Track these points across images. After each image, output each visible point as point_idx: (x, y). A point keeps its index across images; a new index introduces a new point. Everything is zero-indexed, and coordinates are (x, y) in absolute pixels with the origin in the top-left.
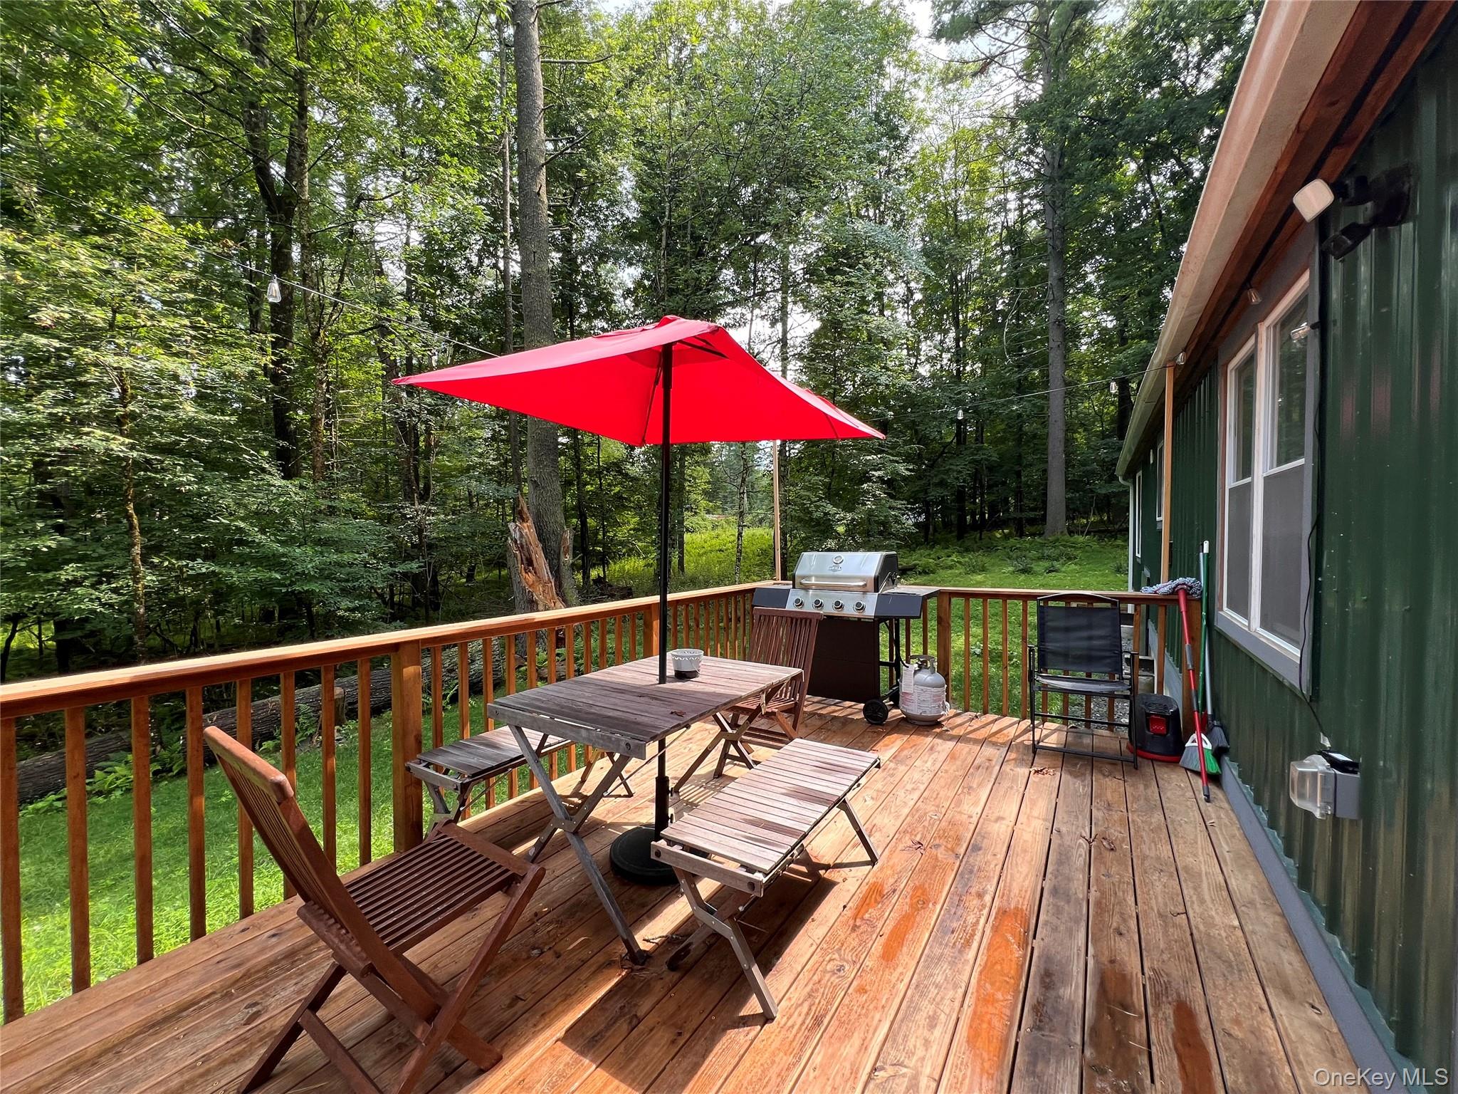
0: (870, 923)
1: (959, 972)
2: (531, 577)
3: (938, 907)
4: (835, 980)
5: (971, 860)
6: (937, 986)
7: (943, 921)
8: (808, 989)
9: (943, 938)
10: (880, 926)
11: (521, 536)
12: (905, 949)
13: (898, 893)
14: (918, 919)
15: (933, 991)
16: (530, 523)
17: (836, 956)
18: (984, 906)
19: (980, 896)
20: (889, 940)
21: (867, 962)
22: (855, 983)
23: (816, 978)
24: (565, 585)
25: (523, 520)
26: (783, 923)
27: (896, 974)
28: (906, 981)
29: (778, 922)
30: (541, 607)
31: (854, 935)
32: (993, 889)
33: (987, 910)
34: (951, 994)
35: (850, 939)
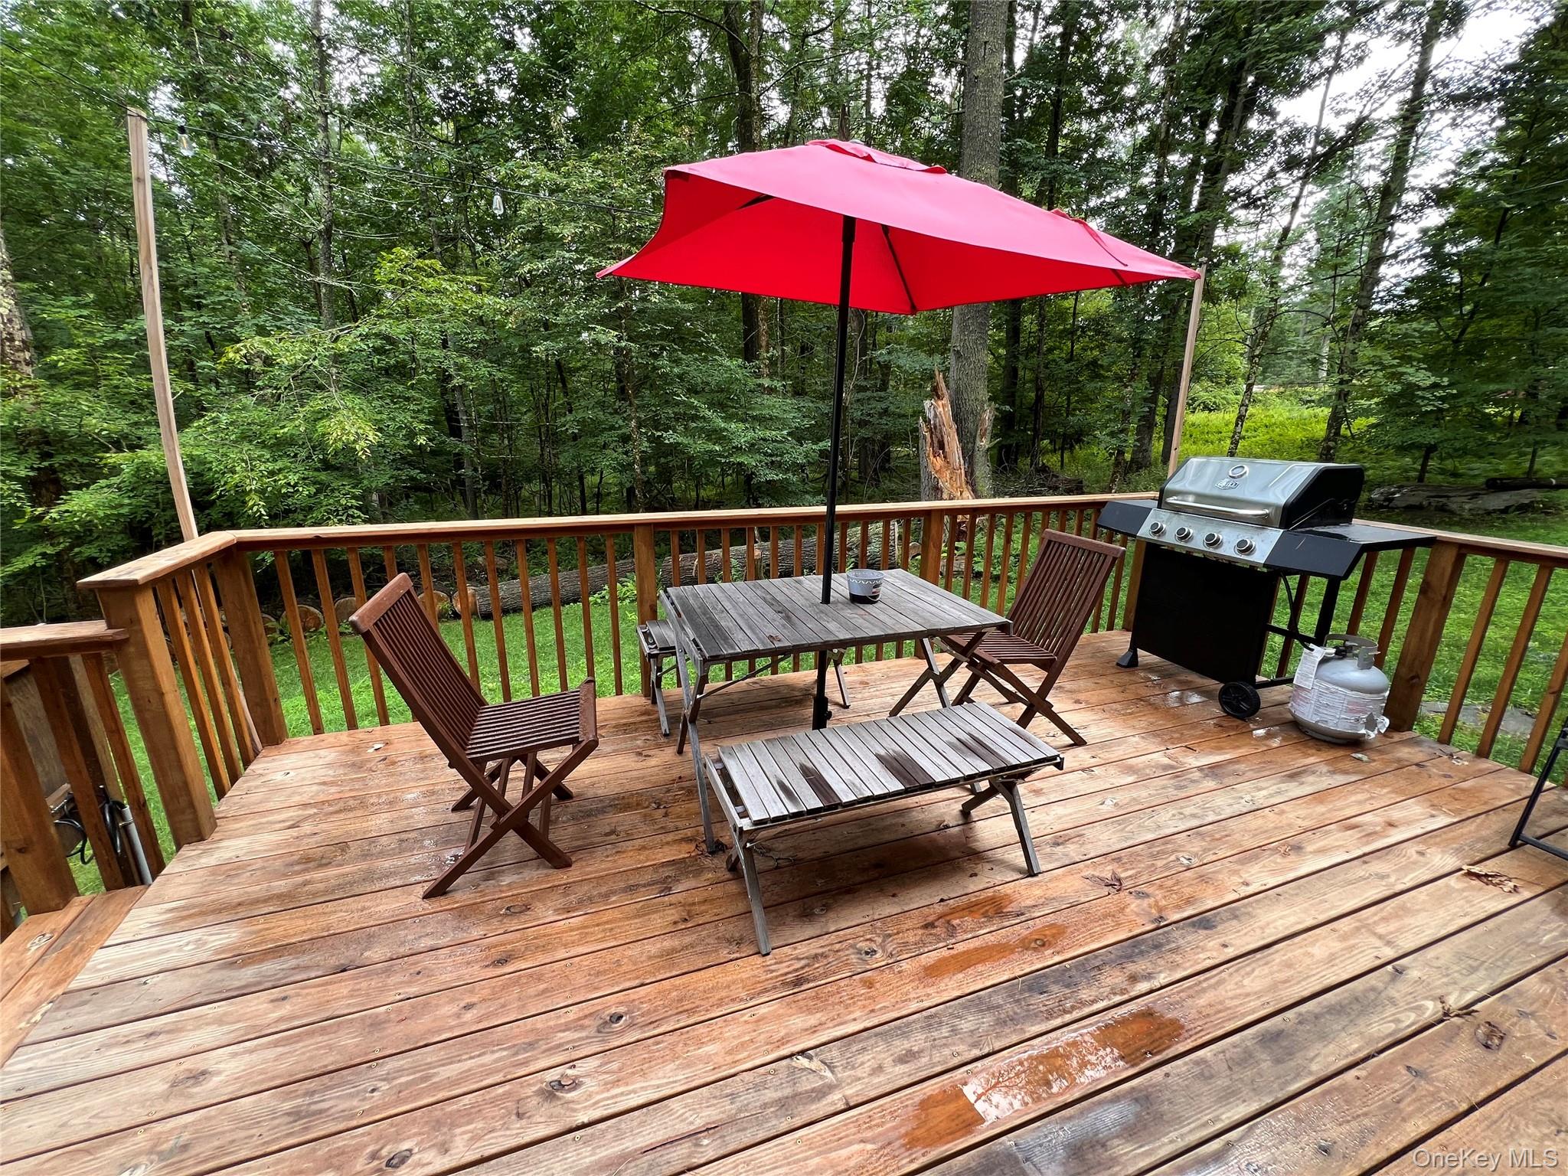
0: (952, 930)
1: (998, 1036)
2: (939, 462)
3: (1057, 959)
4: (854, 959)
5: (1176, 934)
6: (954, 1031)
7: (1044, 976)
8: (820, 951)
9: (1022, 992)
10: (960, 938)
11: (936, 416)
12: (960, 976)
13: (1023, 918)
14: (1015, 956)
15: (945, 1031)
16: (946, 401)
17: (879, 940)
18: (1123, 992)
19: (1134, 979)
20: (952, 957)
21: (903, 964)
22: (869, 974)
23: (838, 946)
24: (977, 473)
25: (939, 397)
26: (861, 883)
27: (921, 992)
28: (926, 1004)
29: (858, 879)
30: (945, 496)
31: (920, 932)
32: (1164, 982)
33: (1126, 997)
34: (961, 1048)
35: (911, 933)
